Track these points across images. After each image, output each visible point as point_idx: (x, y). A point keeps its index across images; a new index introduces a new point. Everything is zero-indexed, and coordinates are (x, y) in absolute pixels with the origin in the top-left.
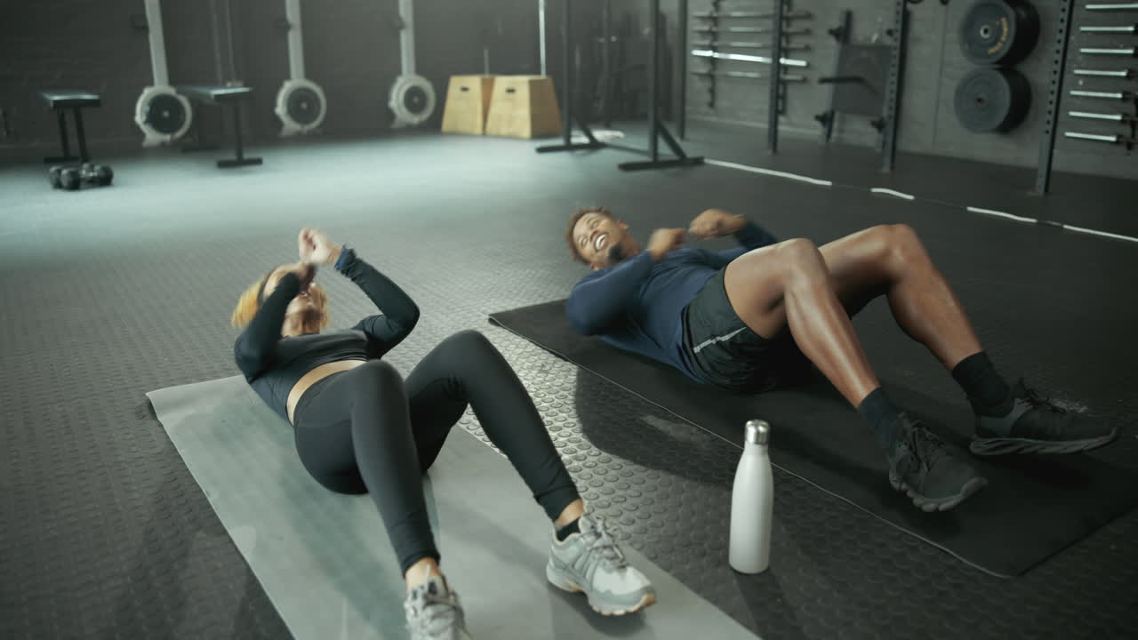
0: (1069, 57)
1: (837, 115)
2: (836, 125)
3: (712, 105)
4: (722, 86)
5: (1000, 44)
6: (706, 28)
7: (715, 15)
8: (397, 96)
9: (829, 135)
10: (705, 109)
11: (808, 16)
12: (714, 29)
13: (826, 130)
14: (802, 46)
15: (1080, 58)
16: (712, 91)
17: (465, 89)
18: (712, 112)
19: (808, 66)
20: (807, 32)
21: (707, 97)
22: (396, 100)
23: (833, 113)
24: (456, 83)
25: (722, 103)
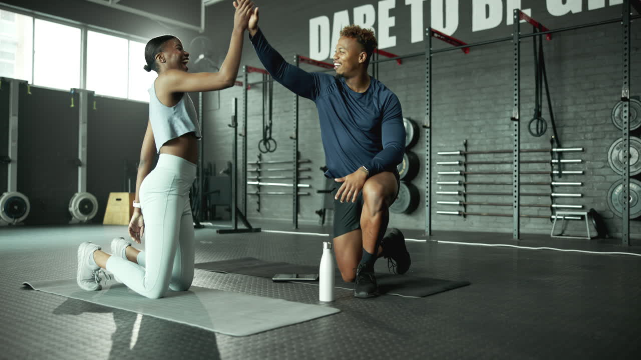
0: (433, 176)
1: (327, 211)
2: (326, 217)
3: (259, 211)
4: (264, 200)
5: (403, 171)
6: (255, 170)
7: (259, 162)
8: (75, 204)
9: (323, 222)
10: (256, 213)
11: (309, 162)
12: (259, 170)
13: (322, 219)
14: (307, 177)
15: (439, 176)
16: (259, 203)
17: (119, 200)
18: (259, 214)
19: (310, 187)
20: (309, 170)
21: (257, 206)
22: (74, 207)
23: (325, 210)
24: (113, 196)
25: (264, 209)
